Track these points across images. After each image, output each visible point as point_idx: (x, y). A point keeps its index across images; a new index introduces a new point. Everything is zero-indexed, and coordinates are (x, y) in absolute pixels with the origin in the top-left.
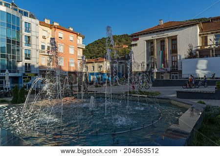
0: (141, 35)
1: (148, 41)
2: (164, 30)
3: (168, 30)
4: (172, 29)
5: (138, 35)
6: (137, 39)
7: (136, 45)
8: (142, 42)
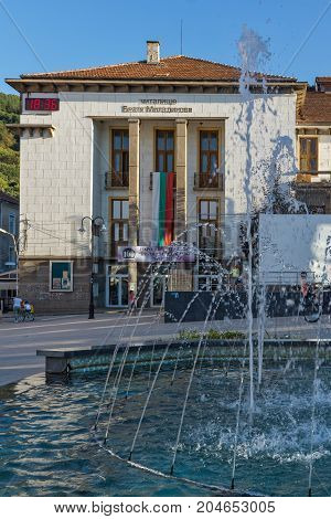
0: (71, 88)
1: (100, 123)
2: (175, 89)
3: (190, 89)
4: (205, 89)
5: (56, 88)
6: (53, 106)
7: (44, 131)
8: (74, 119)
